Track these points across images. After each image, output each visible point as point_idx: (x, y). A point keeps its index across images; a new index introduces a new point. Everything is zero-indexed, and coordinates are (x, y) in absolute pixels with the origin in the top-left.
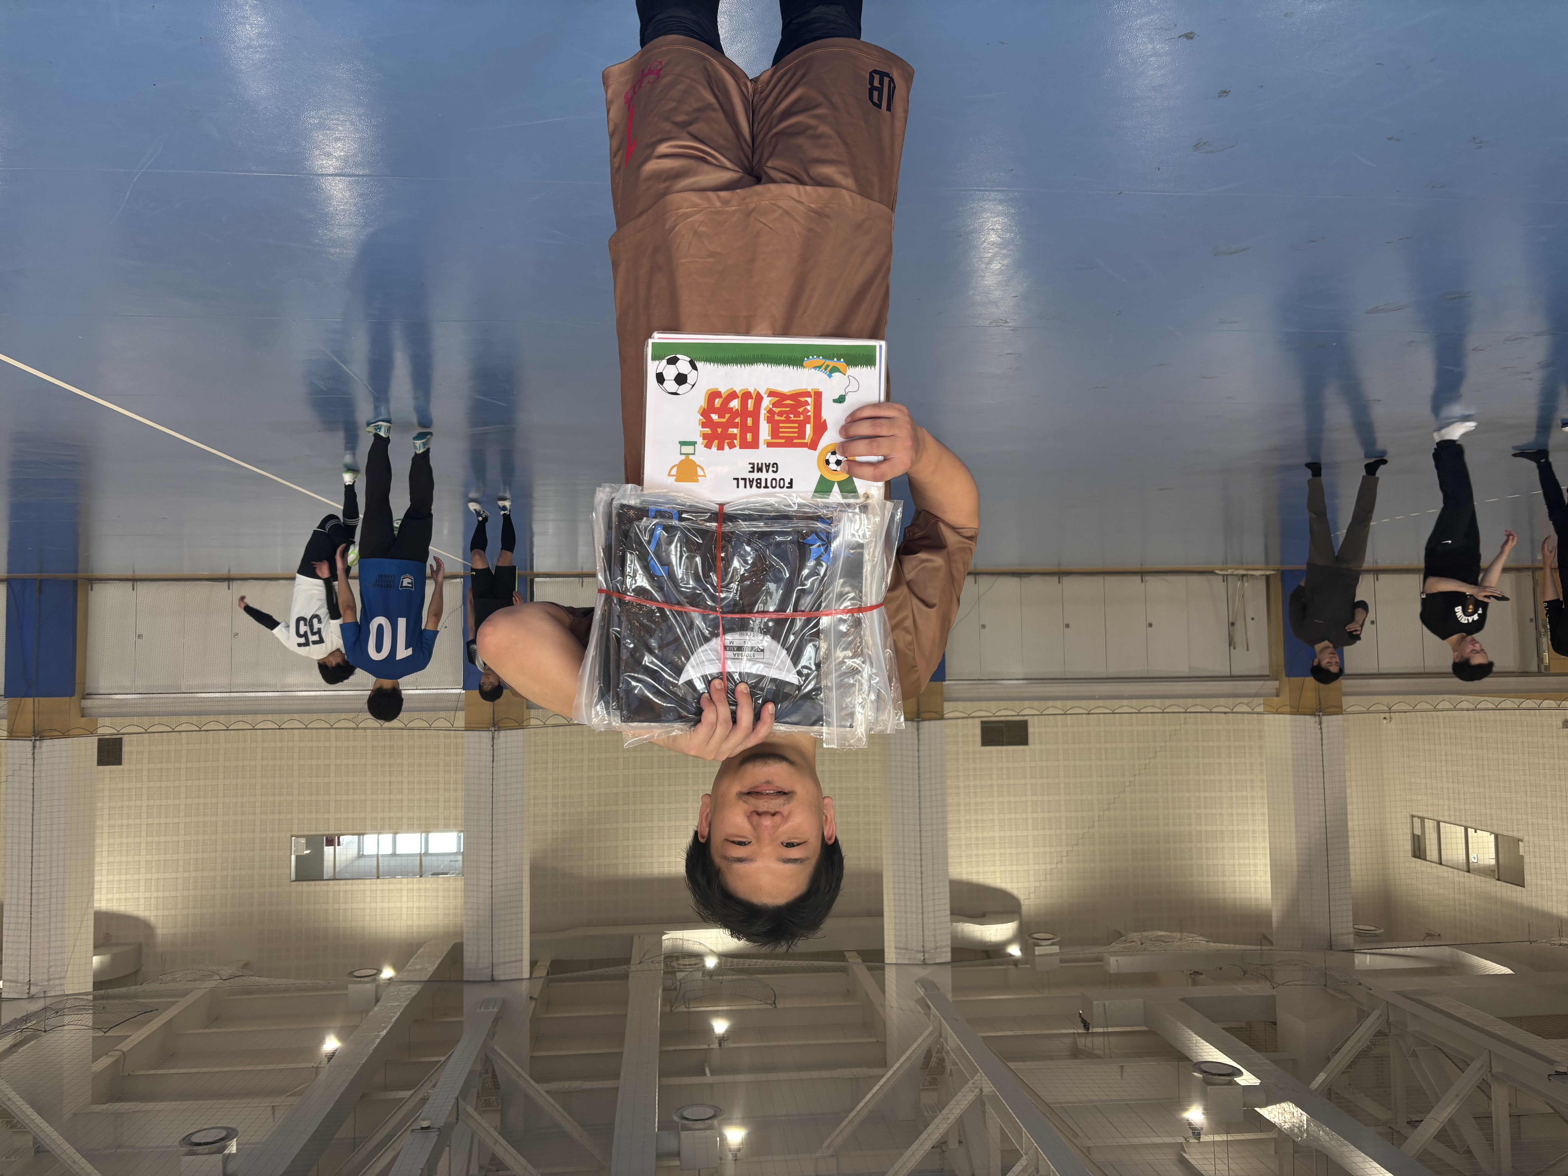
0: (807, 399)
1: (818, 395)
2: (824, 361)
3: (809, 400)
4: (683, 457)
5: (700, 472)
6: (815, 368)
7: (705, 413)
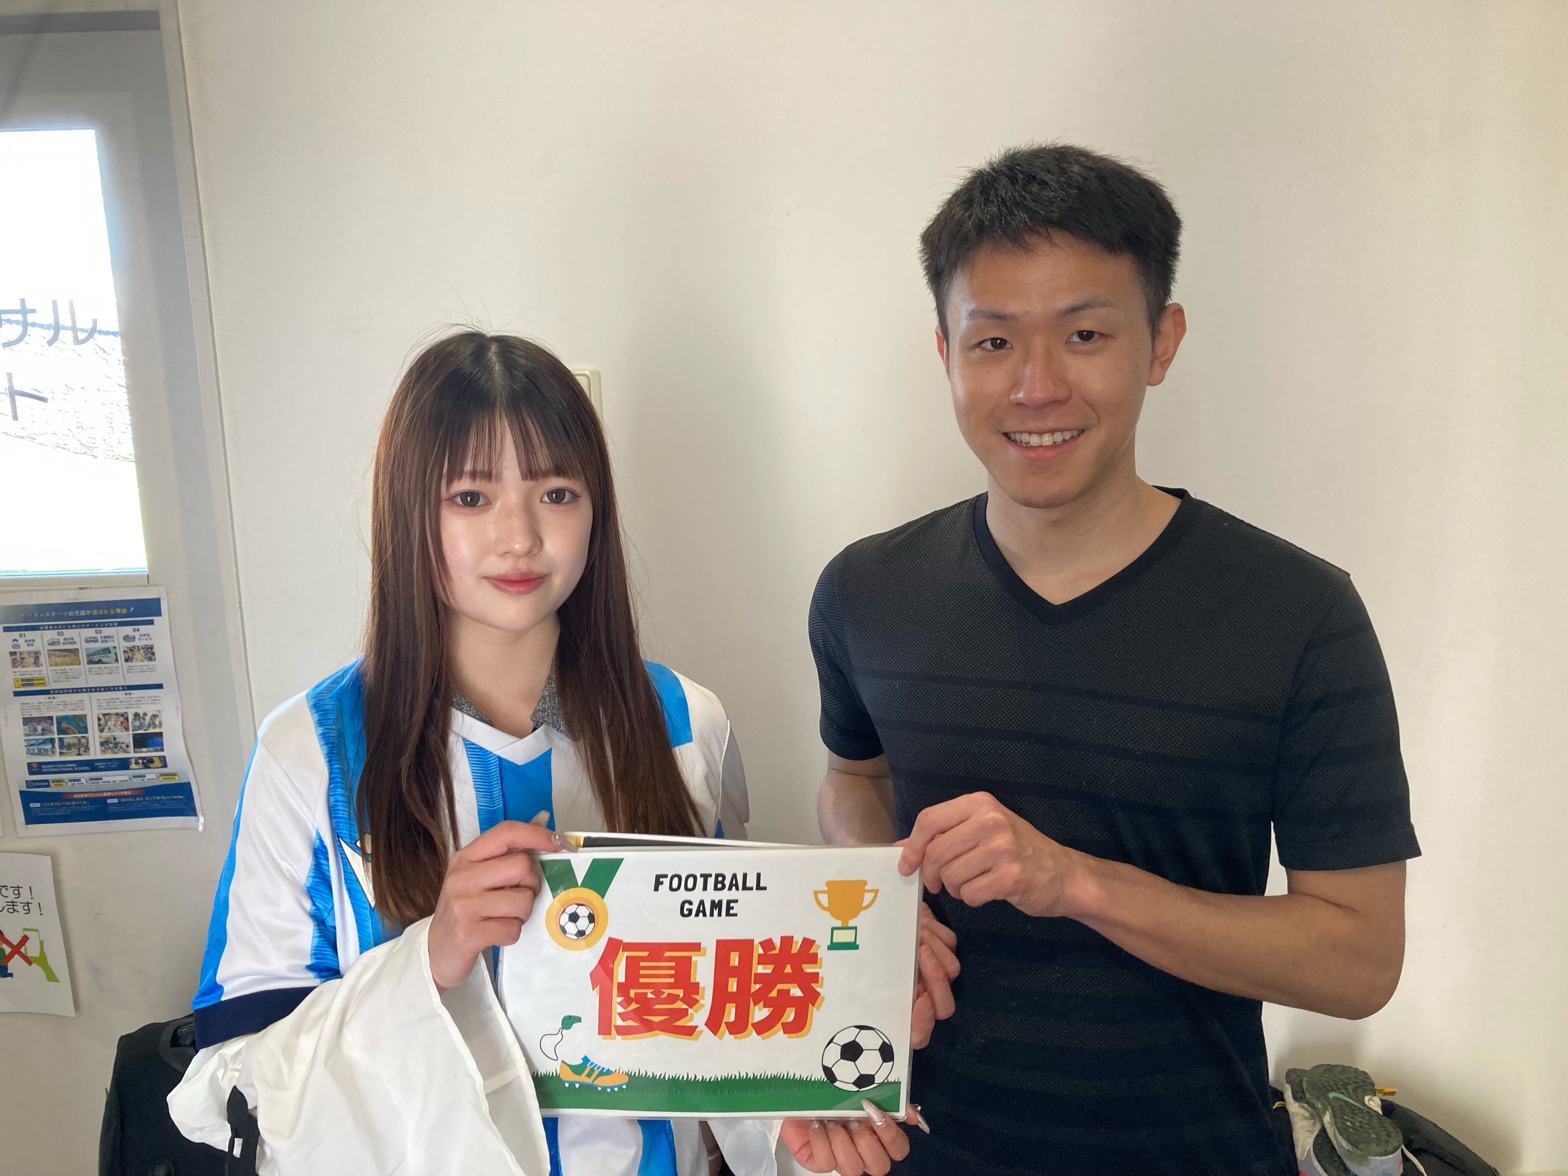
0: (624, 1024)
1: (605, 1028)
2: (595, 1083)
3: (619, 1022)
4: (851, 923)
5: (824, 899)
6: (609, 1072)
7: (812, 997)
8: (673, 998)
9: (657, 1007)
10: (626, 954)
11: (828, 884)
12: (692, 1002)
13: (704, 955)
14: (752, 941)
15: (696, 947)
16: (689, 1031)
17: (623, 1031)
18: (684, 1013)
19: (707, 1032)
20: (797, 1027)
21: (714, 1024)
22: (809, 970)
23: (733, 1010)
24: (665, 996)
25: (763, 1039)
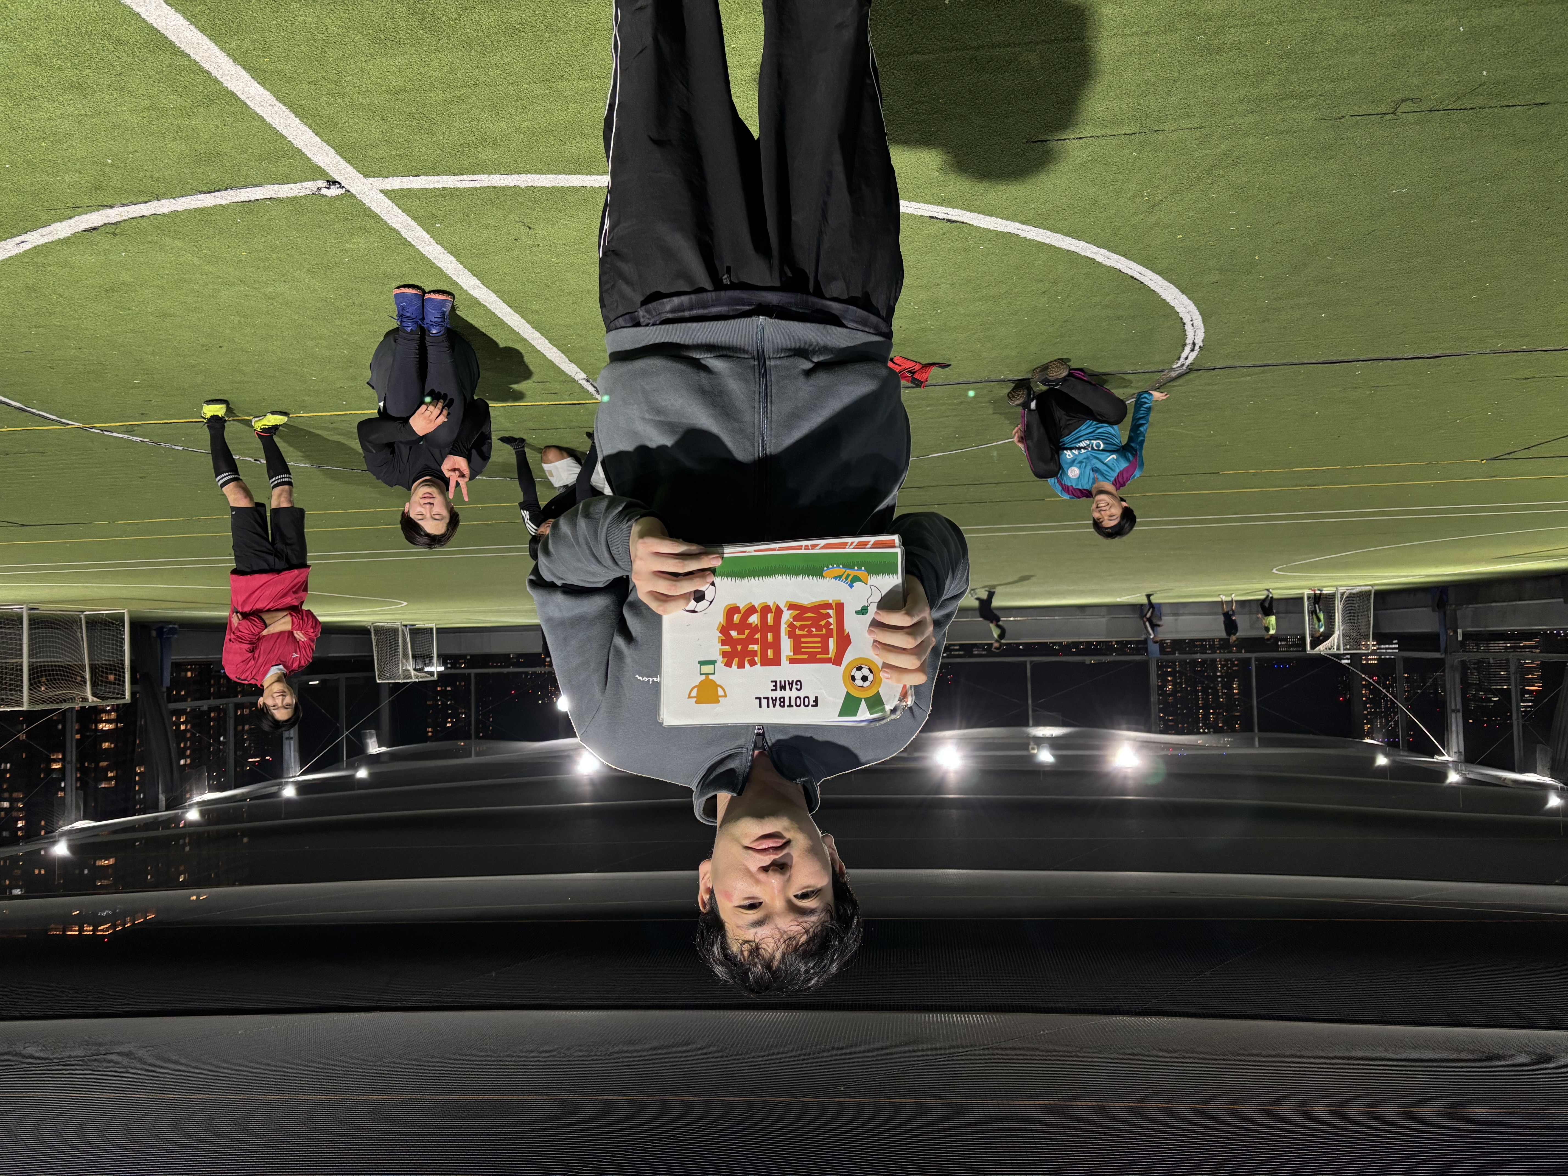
8: (802, 628)
9: (810, 623)
10: (830, 656)
11: (718, 702)
12: (791, 625)
13: (787, 656)
14: (761, 665)
15: (792, 661)
16: (792, 607)
17: (828, 606)
18: (795, 618)
19: (782, 606)
20: (732, 611)
21: (779, 612)
22: (727, 647)
23: (769, 621)
24: (806, 630)
25: (751, 603)
